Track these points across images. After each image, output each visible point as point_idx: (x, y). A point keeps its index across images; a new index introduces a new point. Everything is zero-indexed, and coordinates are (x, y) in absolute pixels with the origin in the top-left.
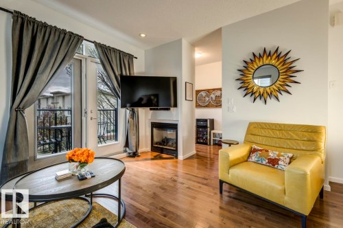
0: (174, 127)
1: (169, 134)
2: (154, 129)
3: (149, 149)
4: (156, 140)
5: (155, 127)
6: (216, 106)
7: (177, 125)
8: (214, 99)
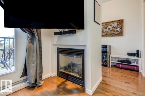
0: (80, 53)
1: (76, 60)
2: (60, 55)
3: (55, 74)
4: (62, 65)
5: (61, 53)
6: (113, 35)
7: (83, 51)
8: (111, 30)
